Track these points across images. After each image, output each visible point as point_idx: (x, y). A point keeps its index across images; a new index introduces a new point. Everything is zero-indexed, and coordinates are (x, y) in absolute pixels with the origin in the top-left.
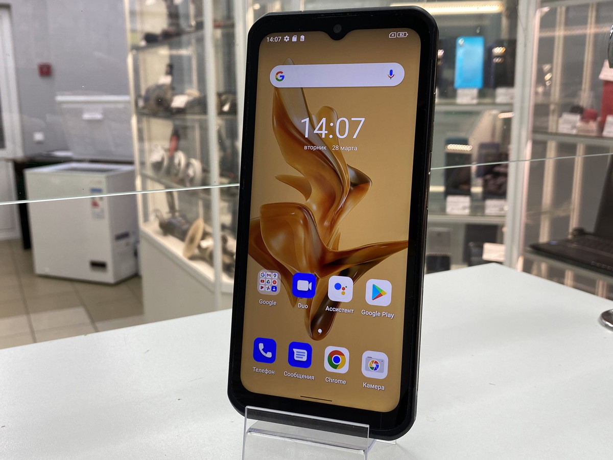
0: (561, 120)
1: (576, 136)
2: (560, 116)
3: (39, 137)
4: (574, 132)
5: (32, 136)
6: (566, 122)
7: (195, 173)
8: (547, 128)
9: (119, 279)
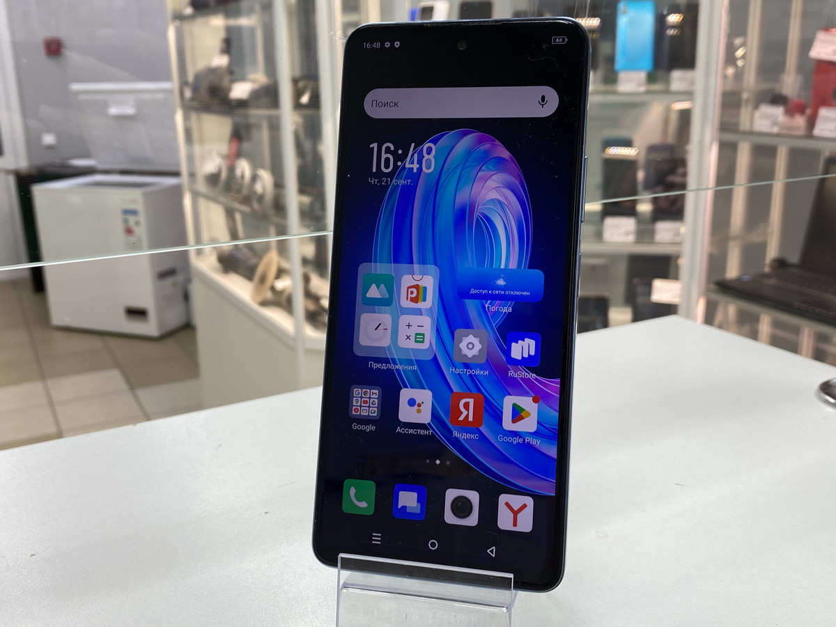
0: (757, 114)
1: (778, 135)
2: (756, 107)
3: (49, 139)
4: (775, 130)
5: (39, 139)
6: (765, 116)
7: (264, 188)
8: (737, 124)
9: (165, 330)
